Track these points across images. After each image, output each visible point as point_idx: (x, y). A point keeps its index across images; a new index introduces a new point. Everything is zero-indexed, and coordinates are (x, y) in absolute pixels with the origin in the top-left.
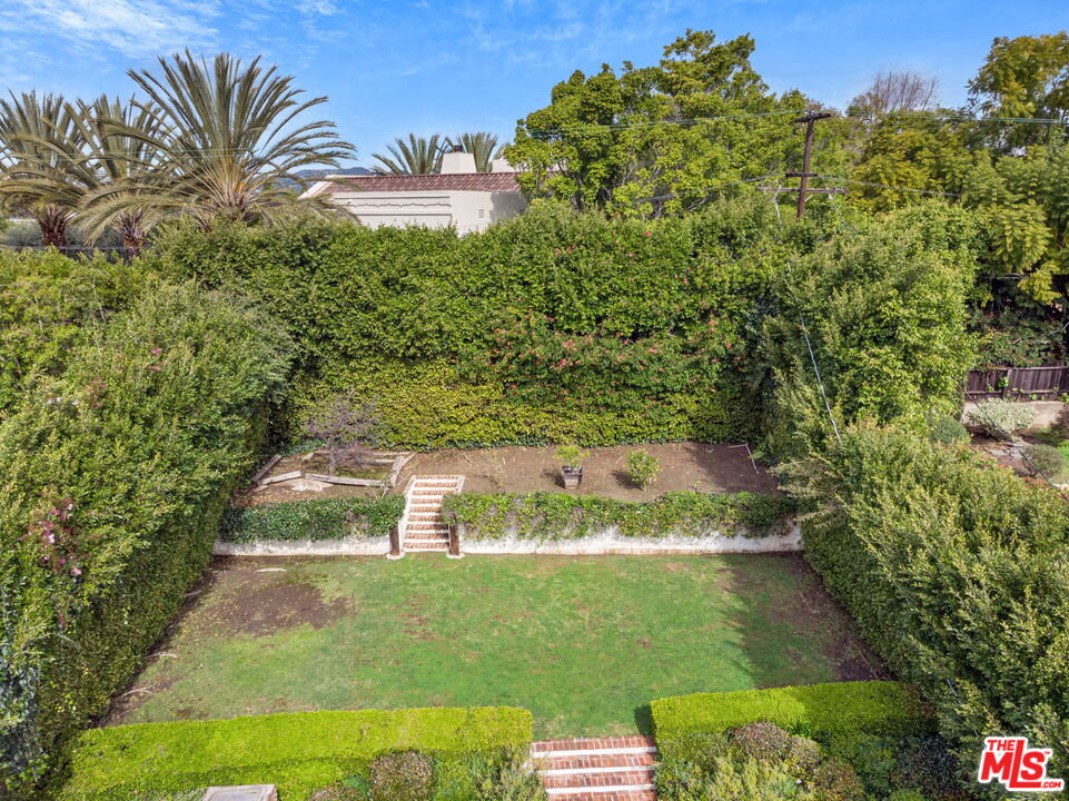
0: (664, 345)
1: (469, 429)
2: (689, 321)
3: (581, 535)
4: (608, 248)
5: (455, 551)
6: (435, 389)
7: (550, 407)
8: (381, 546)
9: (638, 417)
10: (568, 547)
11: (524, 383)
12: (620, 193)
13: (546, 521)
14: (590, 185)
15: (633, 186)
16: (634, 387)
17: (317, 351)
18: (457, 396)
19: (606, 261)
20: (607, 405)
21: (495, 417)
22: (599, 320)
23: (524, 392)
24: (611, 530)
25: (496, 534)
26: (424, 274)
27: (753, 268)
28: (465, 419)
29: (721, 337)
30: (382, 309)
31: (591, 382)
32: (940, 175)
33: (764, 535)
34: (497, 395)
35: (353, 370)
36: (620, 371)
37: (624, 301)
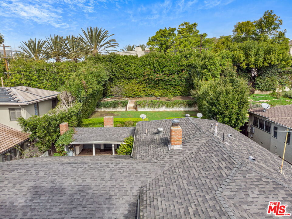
0: (175, 76)
1: (139, 93)
2: (179, 72)
3: (159, 107)
4: (164, 58)
5: (137, 110)
6: (134, 85)
7: (154, 89)
8: (124, 109)
9: (171, 91)
10: (157, 110)
11: (149, 84)
13: (153, 105)
14: (162, 49)
15: (170, 49)
16: (170, 85)
17: (113, 77)
18: (137, 86)
19: (164, 60)
20: (165, 88)
21: (144, 91)
22: (163, 71)
23: (150, 86)
24: (164, 107)
25: (144, 107)
26: (132, 63)
27: (190, 61)
28: (139, 91)
29: (185, 74)
30: (125, 69)
31: (162, 83)
32: (228, 47)
33: (191, 107)
34: (145, 86)
35: (119, 81)
36: (167, 81)
37: (167, 68)
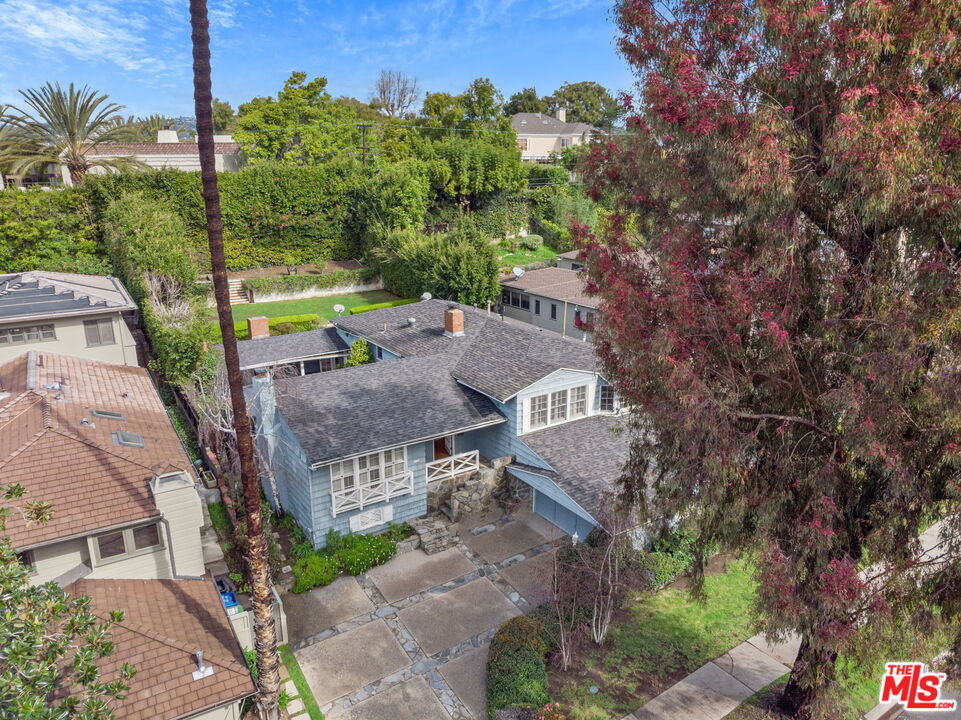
0: (320, 217)
1: (237, 261)
2: (329, 207)
3: (301, 291)
5: (253, 302)
7: (273, 248)
9: (311, 250)
11: (261, 237)
12: (288, 155)
13: (289, 286)
14: (272, 151)
15: (292, 152)
16: (309, 236)
19: (295, 182)
20: (298, 245)
21: (249, 254)
22: (294, 207)
23: (262, 241)
24: (315, 287)
25: (269, 292)
27: (350, 184)
28: (235, 256)
29: (342, 213)
31: (291, 235)
32: (414, 148)
33: (370, 283)
34: (250, 244)
36: (303, 229)
37: (302, 199)
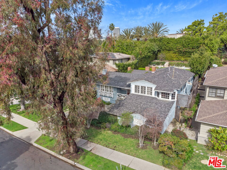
1: (175, 59)
3: (181, 67)
4: (189, 39)
6: (171, 54)
7: (183, 56)
10: (180, 68)
13: (178, 65)
17: (160, 49)
18: (173, 55)
21: (177, 57)
22: (188, 47)
23: (180, 55)
25: (173, 66)
26: (171, 42)
28: (174, 57)
30: (167, 45)
34: (178, 55)
35: (164, 52)
37: (191, 45)
